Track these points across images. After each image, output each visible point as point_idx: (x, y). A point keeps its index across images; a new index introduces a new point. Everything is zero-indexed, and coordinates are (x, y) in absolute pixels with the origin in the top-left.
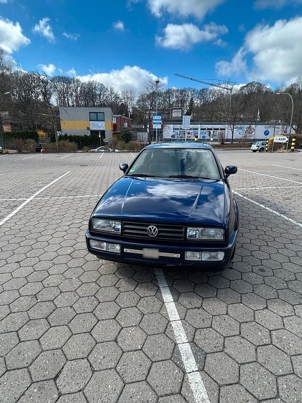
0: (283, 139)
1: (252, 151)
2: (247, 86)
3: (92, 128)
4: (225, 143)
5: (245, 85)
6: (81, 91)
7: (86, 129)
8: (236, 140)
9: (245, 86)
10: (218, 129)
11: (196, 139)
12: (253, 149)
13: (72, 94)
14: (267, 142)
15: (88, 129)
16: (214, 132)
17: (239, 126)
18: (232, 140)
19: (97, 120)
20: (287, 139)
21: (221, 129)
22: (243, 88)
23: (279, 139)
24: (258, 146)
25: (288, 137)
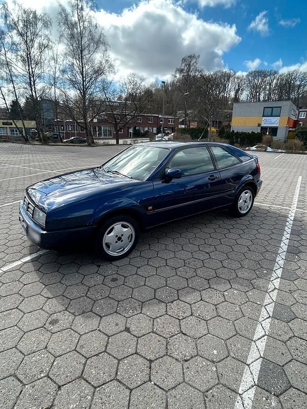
3: (263, 125)
6: (276, 84)
7: (257, 125)
13: (265, 88)
15: (259, 125)
19: (271, 116)
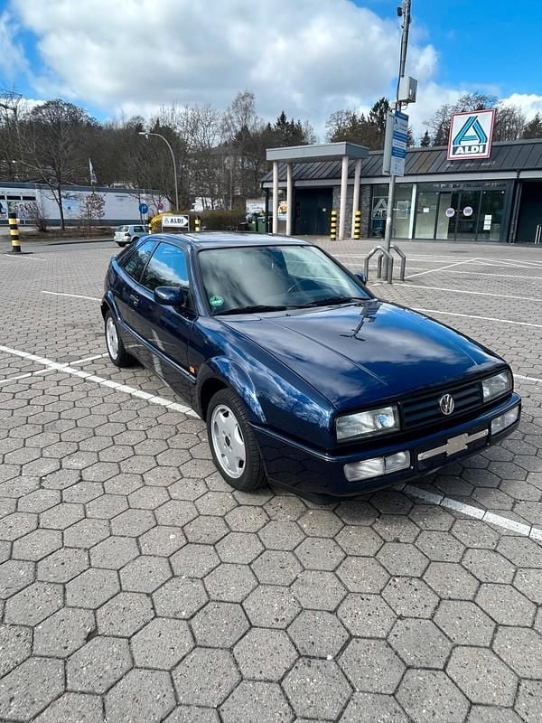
0: (179, 221)
1: (117, 245)
2: (46, 106)
4: (48, 228)
5: (41, 103)
8: (71, 222)
9: (44, 107)
10: (18, 198)
11: (11, 222)
12: (120, 240)
14: (150, 225)
16: (9, 204)
17: (72, 193)
18: (63, 222)
20: (186, 221)
21: (25, 198)
22: (38, 109)
23: (172, 221)
24: (128, 235)
25: (186, 217)
